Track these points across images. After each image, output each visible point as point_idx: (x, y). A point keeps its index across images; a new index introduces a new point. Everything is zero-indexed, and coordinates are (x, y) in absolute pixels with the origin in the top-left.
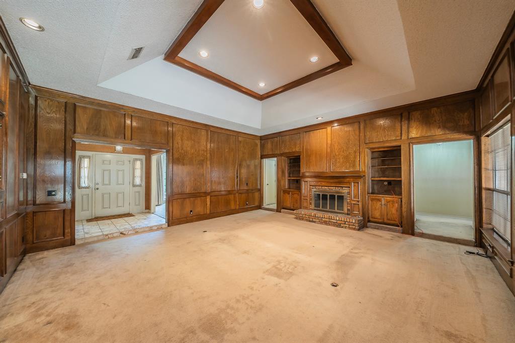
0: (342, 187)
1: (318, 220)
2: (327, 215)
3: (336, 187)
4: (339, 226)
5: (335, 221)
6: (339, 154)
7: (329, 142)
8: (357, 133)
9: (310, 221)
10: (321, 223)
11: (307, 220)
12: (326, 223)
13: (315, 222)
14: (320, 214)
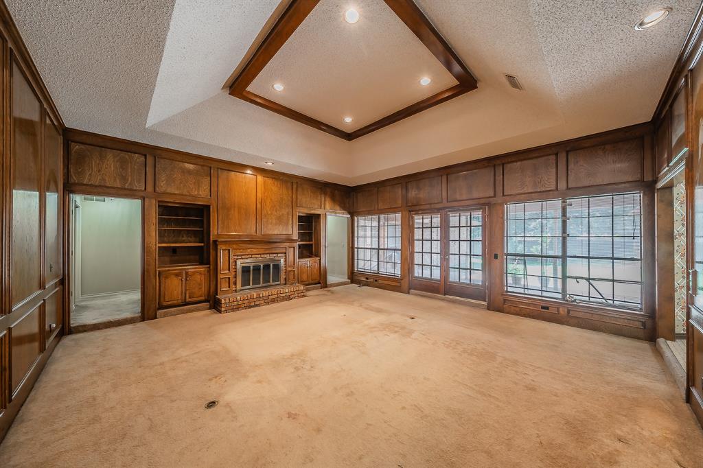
0: (277, 253)
1: (262, 302)
2: (274, 291)
3: (269, 254)
4: (289, 298)
5: (284, 295)
6: (272, 214)
7: (259, 195)
8: (290, 193)
9: (250, 307)
10: (267, 303)
11: (246, 308)
12: (273, 301)
13: (258, 305)
14: (264, 293)
